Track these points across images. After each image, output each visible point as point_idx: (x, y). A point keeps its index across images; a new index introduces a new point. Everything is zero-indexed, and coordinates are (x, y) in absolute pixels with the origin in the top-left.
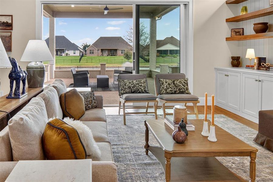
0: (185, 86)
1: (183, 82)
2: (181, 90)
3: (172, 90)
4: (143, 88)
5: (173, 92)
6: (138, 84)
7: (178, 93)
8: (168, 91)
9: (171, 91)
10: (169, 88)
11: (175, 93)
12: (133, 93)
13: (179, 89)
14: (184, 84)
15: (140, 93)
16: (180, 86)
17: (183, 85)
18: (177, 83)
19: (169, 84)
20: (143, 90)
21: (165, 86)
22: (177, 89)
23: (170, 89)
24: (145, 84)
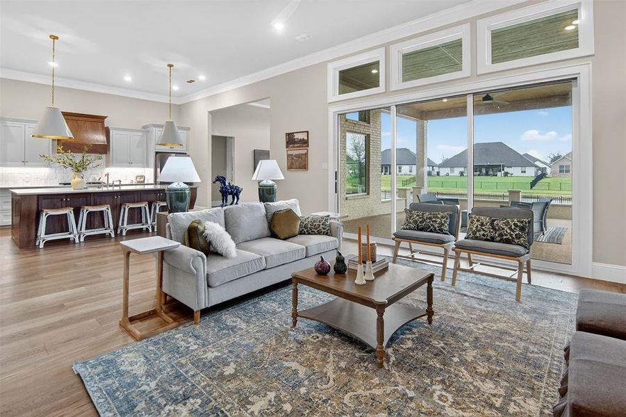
0: (513, 231)
1: (512, 224)
2: (504, 237)
3: (486, 234)
4: (436, 226)
5: (488, 238)
6: (430, 218)
7: (499, 242)
8: (478, 234)
9: (484, 235)
10: (480, 231)
11: (492, 239)
12: (422, 230)
13: (501, 235)
14: (513, 227)
15: (431, 231)
16: (503, 229)
17: (510, 228)
18: (497, 224)
19: (482, 225)
20: (437, 229)
21: (475, 226)
22: (496, 233)
23: (482, 232)
24: (443, 220)
